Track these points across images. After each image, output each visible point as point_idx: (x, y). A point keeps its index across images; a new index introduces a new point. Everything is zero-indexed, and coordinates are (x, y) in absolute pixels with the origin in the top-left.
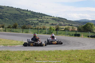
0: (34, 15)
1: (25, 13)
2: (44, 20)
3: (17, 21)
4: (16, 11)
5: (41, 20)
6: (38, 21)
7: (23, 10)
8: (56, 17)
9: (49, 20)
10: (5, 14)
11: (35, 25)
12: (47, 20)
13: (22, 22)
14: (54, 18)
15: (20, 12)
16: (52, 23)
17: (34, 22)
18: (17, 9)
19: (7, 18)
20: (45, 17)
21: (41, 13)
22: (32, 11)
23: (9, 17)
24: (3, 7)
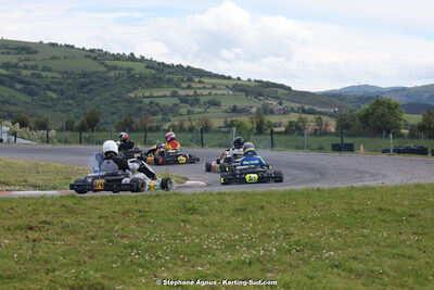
0: (160, 74)
1: (122, 69)
2: (202, 95)
3: (91, 99)
4: (88, 61)
5: (187, 96)
6: (176, 101)
7: (113, 55)
8: (249, 80)
9: (218, 92)
10: (44, 74)
11: (166, 114)
12: (213, 92)
13: (112, 103)
14: (239, 82)
15: (102, 63)
16: (232, 105)
17: (162, 104)
18: (89, 54)
19: (51, 90)
20: (203, 80)
21: (188, 67)
22: (151, 61)
23: (59, 87)
24: (34, 48)
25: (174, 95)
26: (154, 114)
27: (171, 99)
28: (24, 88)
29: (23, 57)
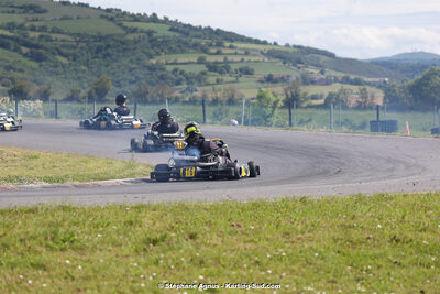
0: (187, 37)
1: (142, 31)
2: (232, 62)
3: (107, 66)
4: (105, 23)
5: (216, 62)
6: (203, 68)
7: (133, 15)
8: (287, 45)
9: (253, 59)
10: (54, 36)
11: (192, 83)
12: (246, 58)
13: (131, 70)
14: (276, 48)
15: (120, 25)
16: (267, 74)
17: (187, 71)
18: (105, 14)
19: (61, 54)
20: (234, 44)
21: (218, 30)
22: (176, 22)
23: (72, 51)
24: (43, 7)
25: (201, 61)
26: (178, 83)
27: (198, 66)
28: (31, 52)
29: (30, 17)
